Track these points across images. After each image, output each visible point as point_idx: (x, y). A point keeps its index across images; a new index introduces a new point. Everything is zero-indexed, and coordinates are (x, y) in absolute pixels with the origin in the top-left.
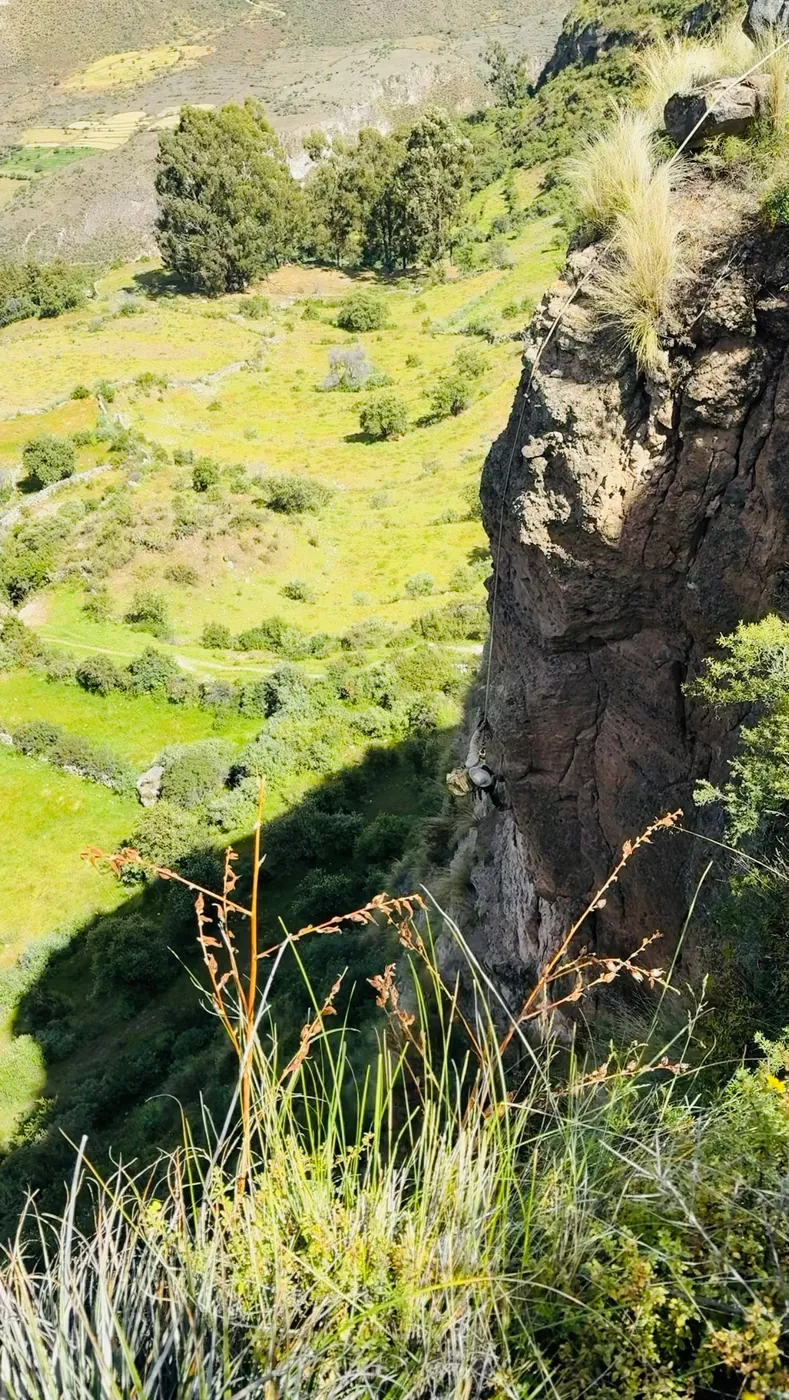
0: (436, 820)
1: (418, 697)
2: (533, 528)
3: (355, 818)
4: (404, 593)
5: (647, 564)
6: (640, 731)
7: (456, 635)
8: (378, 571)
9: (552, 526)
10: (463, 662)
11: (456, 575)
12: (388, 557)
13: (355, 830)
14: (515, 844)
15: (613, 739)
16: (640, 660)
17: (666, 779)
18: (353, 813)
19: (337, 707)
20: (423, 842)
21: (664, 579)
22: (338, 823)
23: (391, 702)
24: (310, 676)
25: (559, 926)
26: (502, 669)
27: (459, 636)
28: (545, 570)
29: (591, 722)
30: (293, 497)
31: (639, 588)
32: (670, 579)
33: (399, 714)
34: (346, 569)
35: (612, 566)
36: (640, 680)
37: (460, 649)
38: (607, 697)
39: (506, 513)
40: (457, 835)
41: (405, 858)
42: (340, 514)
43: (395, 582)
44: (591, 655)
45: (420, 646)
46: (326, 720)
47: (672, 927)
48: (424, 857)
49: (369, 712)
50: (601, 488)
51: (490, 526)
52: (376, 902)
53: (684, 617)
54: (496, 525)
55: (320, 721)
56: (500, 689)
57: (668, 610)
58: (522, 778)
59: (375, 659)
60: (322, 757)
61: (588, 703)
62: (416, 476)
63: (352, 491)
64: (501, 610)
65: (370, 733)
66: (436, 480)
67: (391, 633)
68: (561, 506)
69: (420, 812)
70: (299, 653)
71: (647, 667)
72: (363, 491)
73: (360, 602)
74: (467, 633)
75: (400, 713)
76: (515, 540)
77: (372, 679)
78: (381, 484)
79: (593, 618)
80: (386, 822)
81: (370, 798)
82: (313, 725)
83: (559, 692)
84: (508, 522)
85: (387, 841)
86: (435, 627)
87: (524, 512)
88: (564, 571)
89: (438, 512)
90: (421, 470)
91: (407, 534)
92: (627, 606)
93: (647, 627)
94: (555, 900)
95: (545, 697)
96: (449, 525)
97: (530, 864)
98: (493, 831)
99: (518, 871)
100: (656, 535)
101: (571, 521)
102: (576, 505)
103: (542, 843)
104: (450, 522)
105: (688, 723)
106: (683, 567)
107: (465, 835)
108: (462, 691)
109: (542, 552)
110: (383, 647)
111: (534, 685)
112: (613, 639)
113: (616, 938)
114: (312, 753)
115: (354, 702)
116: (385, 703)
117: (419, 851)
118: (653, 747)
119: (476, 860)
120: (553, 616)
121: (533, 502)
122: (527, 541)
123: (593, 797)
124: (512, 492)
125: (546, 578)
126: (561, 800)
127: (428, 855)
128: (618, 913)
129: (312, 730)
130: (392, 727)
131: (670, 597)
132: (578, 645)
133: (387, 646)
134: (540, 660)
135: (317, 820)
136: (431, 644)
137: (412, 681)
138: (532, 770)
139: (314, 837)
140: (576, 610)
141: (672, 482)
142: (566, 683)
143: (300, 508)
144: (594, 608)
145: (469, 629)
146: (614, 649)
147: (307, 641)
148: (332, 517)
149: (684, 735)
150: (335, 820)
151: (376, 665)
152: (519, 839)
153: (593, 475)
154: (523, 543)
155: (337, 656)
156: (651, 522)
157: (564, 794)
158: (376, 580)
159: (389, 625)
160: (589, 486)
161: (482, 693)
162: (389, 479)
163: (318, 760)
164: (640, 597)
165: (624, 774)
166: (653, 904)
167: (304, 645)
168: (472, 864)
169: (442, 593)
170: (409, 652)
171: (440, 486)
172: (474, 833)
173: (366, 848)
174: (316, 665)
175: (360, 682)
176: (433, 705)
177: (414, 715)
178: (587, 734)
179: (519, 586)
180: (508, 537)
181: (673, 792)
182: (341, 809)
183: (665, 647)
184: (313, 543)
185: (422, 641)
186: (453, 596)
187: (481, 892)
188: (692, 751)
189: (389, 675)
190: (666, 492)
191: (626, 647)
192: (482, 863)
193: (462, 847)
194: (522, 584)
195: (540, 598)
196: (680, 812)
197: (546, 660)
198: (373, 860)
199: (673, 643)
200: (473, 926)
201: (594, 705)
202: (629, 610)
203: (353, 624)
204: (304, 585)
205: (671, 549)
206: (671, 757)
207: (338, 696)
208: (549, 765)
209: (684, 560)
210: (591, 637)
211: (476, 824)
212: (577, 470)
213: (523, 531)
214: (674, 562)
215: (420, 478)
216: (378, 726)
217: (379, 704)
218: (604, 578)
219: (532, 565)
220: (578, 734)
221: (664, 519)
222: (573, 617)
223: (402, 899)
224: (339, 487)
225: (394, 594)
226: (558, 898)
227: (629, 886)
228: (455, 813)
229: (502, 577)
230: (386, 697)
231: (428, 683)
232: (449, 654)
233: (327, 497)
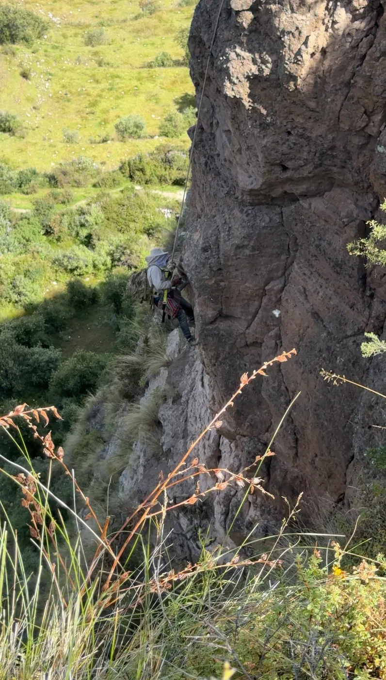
0: (129, 358)
1: (119, 238)
2: (236, 81)
3: (53, 353)
4: (113, 134)
5: (342, 125)
6: (324, 286)
7: (162, 180)
8: (88, 110)
9: (254, 80)
10: (168, 207)
11: (166, 120)
12: (100, 96)
13: (52, 364)
14: (203, 385)
15: (300, 292)
16: (329, 216)
17: (345, 331)
18: (52, 347)
19: (41, 243)
20: (116, 380)
21: (357, 141)
22: (36, 356)
23: (95, 241)
24: (16, 210)
25: (237, 463)
26: (199, 217)
27: (165, 181)
28: (246, 124)
29: (280, 273)
30: (7, 26)
31: (332, 148)
32: (363, 141)
33: (101, 254)
34: (57, 105)
35: (309, 125)
36: (328, 237)
37: (165, 194)
38: (297, 251)
39: (213, 64)
40: (148, 374)
41: (99, 393)
42: (54, 47)
43: (106, 121)
44: (284, 209)
45: (127, 189)
46: (29, 255)
47: (339, 468)
48: (117, 393)
49: (73, 250)
50: (303, 47)
51: (197, 76)
52: (18, 411)
53: (372, 178)
54: (202, 75)
55: (23, 256)
56: (196, 236)
57: (359, 171)
58: (212, 323)
59: (82, 197)
60: (24, 291)
61: (279, 255)
62: (134, 15)
63: (69, 25)
64: (203, 160)
65: (72, 271)
66: (154, 21)
67: (99, 173)
68: (264, 62)
69: (116, 351)
70: (6, 186)
71: (335, 224)
72: (79, 26)
73: (70, 139)
74: (173, 178)
75: (103, 253)
76: (219, 91)
77: (77, 217)
78: (97, 21)
79: (288, 174)
80: (83, 358)
81: (69, 334)
82: (17, 259)
83: (252, 244)
84: (214, 73)
85: (83, 376)
86: (142, 170)
87: (229, 65)
88: (264, 126)
89: (152, 53)
90: (139, 10)
91: (121, 74)
92: (321, 165)
93: (339, 186)
94: (235, 439)
95: (238, 247)
96: (162, 68)
97: (214, 404)
98: (183, 370)
99: (203, 412)
100: (352, 98)
101: (274, 77)
102: (279, 62)
103: (226, 385)
104: (163, 65)
105: (369, 279)
106: (375, 130)
107: (156, 375)
108: (163, 236)
109: (244, 106)
110: (90, 186)
111: (228, 235)
112: (305, 196)
113: (289, 476)
114: (14, 287)
115: (59, 239)
116: (88, 242)
117: (112, 388)
118: (335, 301)
119: (165, 399)
120: (251, 169)
121: (238, 55)
122: (230, 93)
123: (276, 344)
124: (219, 44)
125: (246, 131)
126: (247, 345)
127: (120, 391)
128: (292, 453)
129: (15, 264)
130: (95, 266)
131: (361, 159)
132: (273, 199)
133: (94, 186)
134: (236, 212)
135: (15, 353)
136: (138, 187)
137: (117, 222)
138: (221, 316)
139: (11, 368)
140: (272, 165)
141: (371, 47)
142: (259, 235)
143: (13, 39)
144: (289, 164)
145: (175, 175)
146: (306, 205)
147: (14, 174)
148: (46, 51)
149: (364, 291)
150: (33, 354)
151: (82, 203)
152: (207, 379)
153: (296, 33)
154: (226, 96)
155: (43, 193)
156: (348, 85)
157: (250, 341)
158: (86, 119)
159: (96, 165)
160: (292, 44)
161: (181, 239)
162: (105, 16)
163: (19, 294)
164: (333, 157)
165: (306, 324)
166: (324, 446)
167: (11, 179)
168: (160, 402)
169: (152, 137)
170: (115, 193)
171: (156, 27)
172: (164, 373)
173: (61, 383)
174: (22, 199)
175: (66, 220)
176: (136, 247)
177: (117, 255)
178: (275, 285)
179: (221, 138)
180: (212, 88)
181: (350, 344)
182: (40, 344)
183: (352, 206)
184: (25, 75)
185: (128, 184)
186: (163, 140)
187: (167, 428)
188: (370, 306)
189: (94, 215)
190: (364, 56)
191: (317, 204)
192: (170, 401)
193: (153, 386)
194: (224, 135)
195: (239, 151)
196: (294, 351)
197: (241, 211)
198: (68, 394)
199: (360, 203)
200: (158, 459)
201: (283, 257)
202: (322, 168)
203: (62, 161)
204: (14, 117)
205: (365, 112)
206: (351, 311)
207: (43, 232)
208: (238, 312)
209: (377, 124)
210: (285, 192)
211: (167, 364)
212: (282, 27)
213: (227, 83)
214: (367, 125)
215: (136, 18)
216: (81, 264)
217: (82, 243)
218: (301, 136)
219: (234, 118)
220: (267, 284)
221: (360, 82)
222: (269, 172)
223: (40, 409)
224: (55, 20)
225: (103, 134)
226: (237, 437)
227: (303, 428)
228: (148, 352)
229: (205, 127)
230: (89, 237)
231: (132, 225)
232: (154, 198)
233: (42, 28)
